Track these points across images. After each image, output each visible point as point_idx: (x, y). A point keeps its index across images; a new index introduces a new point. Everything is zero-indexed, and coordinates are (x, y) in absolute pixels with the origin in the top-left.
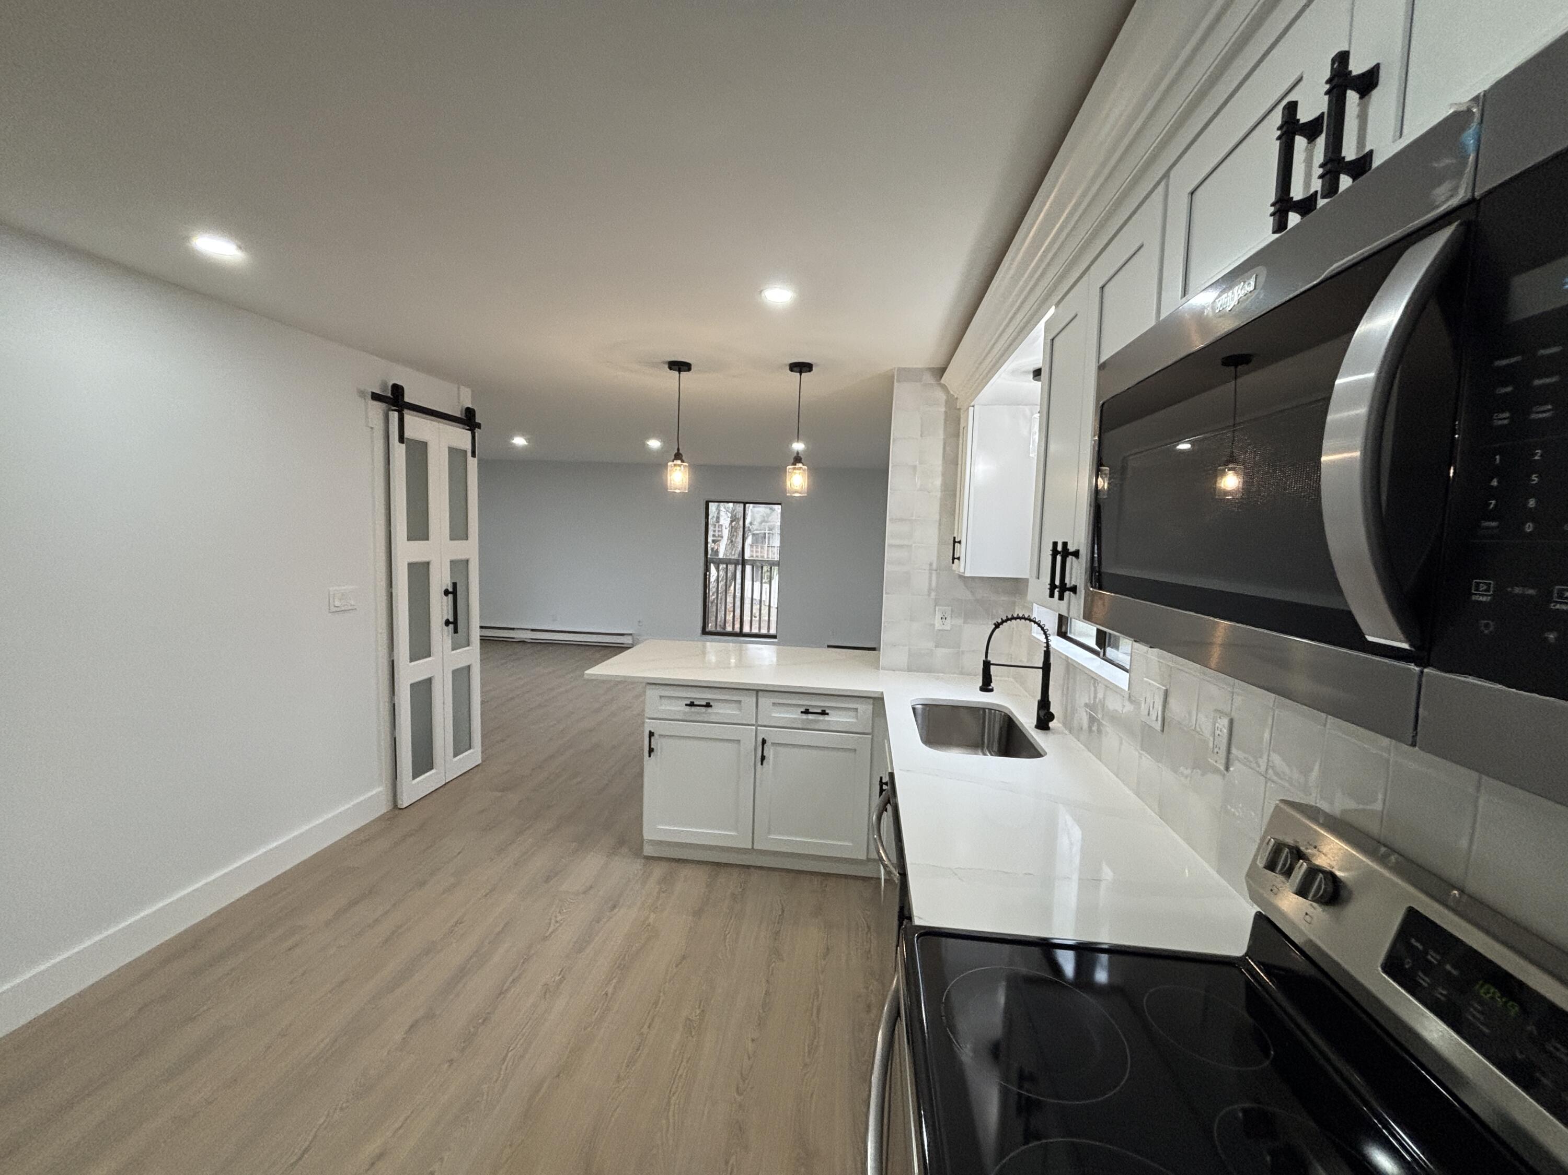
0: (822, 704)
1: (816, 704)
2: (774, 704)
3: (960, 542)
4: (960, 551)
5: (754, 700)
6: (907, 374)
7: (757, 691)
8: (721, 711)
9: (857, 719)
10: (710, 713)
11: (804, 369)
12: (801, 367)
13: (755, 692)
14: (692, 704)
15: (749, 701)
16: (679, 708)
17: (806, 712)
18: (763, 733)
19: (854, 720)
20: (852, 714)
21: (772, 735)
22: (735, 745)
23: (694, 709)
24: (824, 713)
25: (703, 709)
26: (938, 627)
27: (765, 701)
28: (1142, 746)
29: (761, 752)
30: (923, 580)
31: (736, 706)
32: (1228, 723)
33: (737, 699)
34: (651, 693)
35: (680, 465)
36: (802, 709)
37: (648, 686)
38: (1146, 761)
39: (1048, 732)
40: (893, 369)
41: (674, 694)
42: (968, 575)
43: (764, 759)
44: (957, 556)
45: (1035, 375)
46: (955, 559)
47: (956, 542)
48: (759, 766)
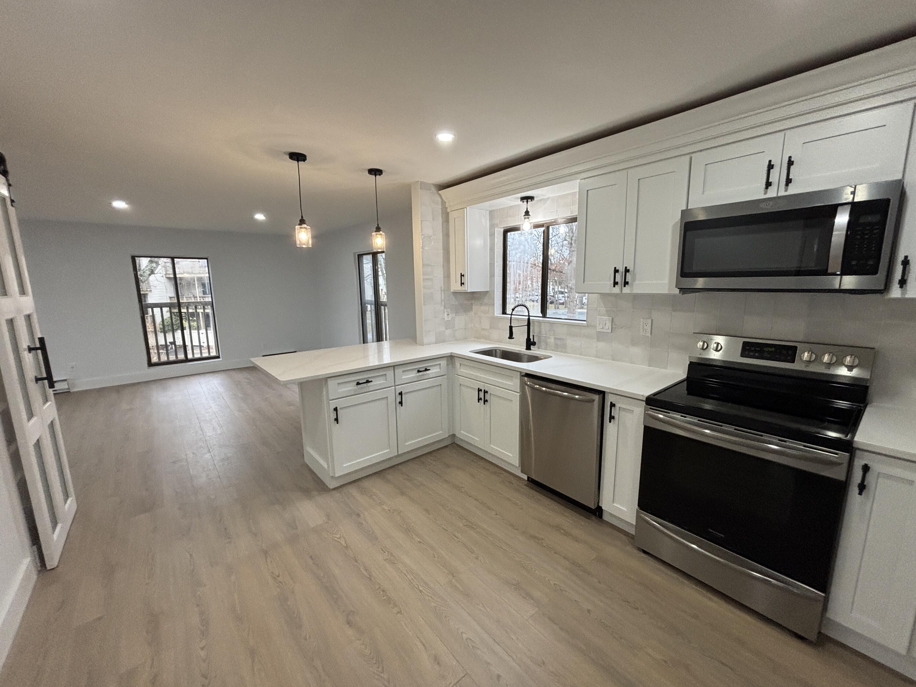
1: (422, 366)
2: (404, 371)
3: (463, 276)
4: (465, 280)
5: (393, 371)
6: (424, 186)
7: (394, 366)
8: (377, 383)
9: (440, 369)
10: (370, 386)
11: (377, 173)
12: (375, 172)
13: (393, 368)
14: (358, 384)
15: (390, 373)
16: (352, 387)
17: (419, 371)
18: (399, 389)
19: (439, 370)
20: (438, 367)
21: (404, 389)
22: (384, 402)
23: (359, 386)
24: (426, 370)
25: (365, 385)
26: (446, 319)
27: (399, 371)
28: (598, 340)
29: (399, 400)
30: (438, 296)
31: (384, 378)
32: (650, 321)
33: (384, 373)
34: (332, 383)
35: (306, 228)
36: (416, 371)
37: (329, 379)
38: (601, 345)
39: (533, 350)
40: (418, 181)
41: (346, 380)
42: (469, 291)
43: (401, 403)
44: (462, 282)
45: (523, 199)
46: (462, 284)
47: (462, 276)
48: (398, 408)
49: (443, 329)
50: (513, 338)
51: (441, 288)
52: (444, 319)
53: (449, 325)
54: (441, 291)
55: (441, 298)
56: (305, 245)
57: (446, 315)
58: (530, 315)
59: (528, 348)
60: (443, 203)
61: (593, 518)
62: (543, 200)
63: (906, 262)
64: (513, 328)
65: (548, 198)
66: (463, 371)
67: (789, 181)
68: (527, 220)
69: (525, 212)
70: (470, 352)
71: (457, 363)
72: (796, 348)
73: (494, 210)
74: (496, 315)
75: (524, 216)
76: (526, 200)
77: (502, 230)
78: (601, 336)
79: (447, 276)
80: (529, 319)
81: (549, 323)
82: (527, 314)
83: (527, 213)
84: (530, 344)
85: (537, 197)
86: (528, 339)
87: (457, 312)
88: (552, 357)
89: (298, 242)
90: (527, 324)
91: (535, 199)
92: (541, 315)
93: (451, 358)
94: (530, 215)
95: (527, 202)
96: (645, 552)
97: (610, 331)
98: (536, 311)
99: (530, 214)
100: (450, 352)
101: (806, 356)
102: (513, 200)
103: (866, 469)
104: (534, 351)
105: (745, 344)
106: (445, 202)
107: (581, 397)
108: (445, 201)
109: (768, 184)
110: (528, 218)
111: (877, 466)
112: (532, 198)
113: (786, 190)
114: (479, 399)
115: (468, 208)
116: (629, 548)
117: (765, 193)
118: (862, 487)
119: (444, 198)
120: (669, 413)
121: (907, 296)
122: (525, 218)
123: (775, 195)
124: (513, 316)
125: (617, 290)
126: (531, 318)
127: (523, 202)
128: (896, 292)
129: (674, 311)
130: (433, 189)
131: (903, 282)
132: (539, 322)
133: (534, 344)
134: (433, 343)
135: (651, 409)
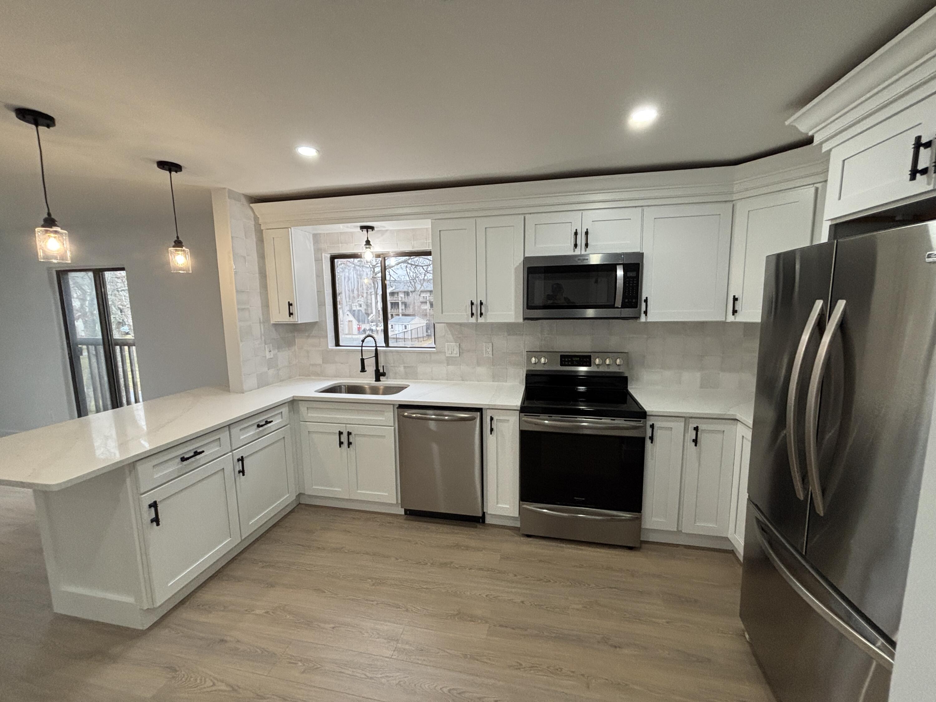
0: (264, 418)
1: (261, 419)
2: (241, 430)
3: (293, 305)
4: (294, 309)
5: (228, 432)
6: (232, 195)
7: (229, 425)
8: (209, 452)
9: (283, 418)
10: (201, 458)
11: (172, 169)
12: (169, 167)
13: (227, 428)
14: (184, 459)
15: (225, 435)
16: (174, 467)
17: (259, 426)
18: (237, 454)
19: (281, 420)
20: (281, 416)
21: (244, 452)
22: (220, 475)
23: (185, 463)
24: (267, 423)
25: (194, 459)
26: (268, 357)
27: (235, 430)
28: (448, 364)
29: (239, 467)
30: (257, 329)
31: (217, 443)
32: (491, 344)
33: (217, 437)
34: (141, 468)
35: (56, 232)
36: (256, 426)
37: (138, 464)
38: (451, 368)
39: (383, 381)
40: (225, 188)
41: (166, 458)
42: (299, 322)
43: (242, 472)
44: (291, 312)
45: (362, 228)
46: (291, 314)
47: (290, 305)
48: (238, 479)
49: (266, 369)
50: (366, 371)
51: (260, 319)
52: (265, 356)
53: (271, 363)
54: (260, 323)
55: (261, 331)
56: (56, 258)
57: (267, 350)
58: (377, 345)
59: (378, 379)
60: (256, 218)
61: (478, 525)
62: (383, 232)
63: (646, 301)
64: (365, 360)
65: (387, 230)
66: (313, 415)
67: (587, 245)
68: (368, 249)
69: (366, 242)
70: (315, 391)
71: (303, 408)
72: (590, 356)
73: (320, 234)
74: (330, 348)
75: (365, 245)
76: (366, 230)
77: (329, 256)
78: (449, 361)
79: (266, 305)
80: (376, 350)
81: (391, 352)
82: (374, 345)
83: (368, 243)
84: (379, 375)
85: (377, 227)
86: (377, 371)
87: (279, 348)
88: (409, 386)
89: (41, 254)
90: (374, 355)
91: (375, 229)
92: (384, 345)
93: (293, 403)
94: (371, 245)
95: (367, 231)
96: (529, 536)
97: (458, 355)
98: (381, 342)
99: (371, 243)
100: (292, 396)
101: (597, 360)
102: (353, 228)
103: (652, 426)
104: (385, 382)
105: (561, 356)
106: (258, 218)
107: (450, 418)
108: (259, 216)
109: (576, 246)
110: (370, 248)
111: (657, 424)
112: (372, 228)
113: (586, 251)
114: (341, 443)
115: (292, 228)
116: (517, 538)
117: (574, 251)
118: (652, 438)
119: (256, 213)
120: (539, 416)
121: (648, 320)
122: (366, 248)
123: (579, 253)
124: (363, 348)
125: (473, 320)
126: (378, 348)
127: (362, 231)
128: (643, 319)
129: (509, 335)
130: (244, 200)
131: (646, 313)
132: (385, 352)
133: (384, 374)
134: (256, 389)
135: (525, 415)
